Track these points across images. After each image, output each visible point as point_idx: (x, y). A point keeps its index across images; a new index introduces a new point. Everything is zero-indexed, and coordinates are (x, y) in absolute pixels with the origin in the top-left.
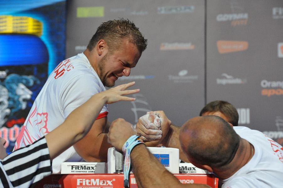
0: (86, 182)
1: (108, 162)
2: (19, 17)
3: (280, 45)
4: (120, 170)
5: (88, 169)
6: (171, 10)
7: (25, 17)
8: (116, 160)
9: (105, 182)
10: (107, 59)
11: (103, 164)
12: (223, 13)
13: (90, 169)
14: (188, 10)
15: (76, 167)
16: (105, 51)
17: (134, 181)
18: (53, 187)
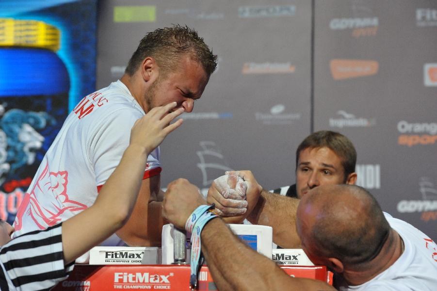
0: (128, 277)
1: (163, 247)
2: (23, 22)
3: (427, 67)
4: (180, 259)
5: (132, 257)
6: (259, 11)
7: (33, 21)
8: (175, 243)
9: (158, 278)
10: (159, 87)
11: (155, 249)
12: (340, 17)
13: (133, 257)
14: (285, 13)
15: (112, 255)
16: (154, 75)
17: (202, 276)
18: (78, 285)
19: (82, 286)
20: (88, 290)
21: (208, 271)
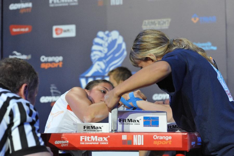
17: (124, 137)
18: (62, 143)
19: (65, 144)
20: (67, 146)
21: (127, 135)
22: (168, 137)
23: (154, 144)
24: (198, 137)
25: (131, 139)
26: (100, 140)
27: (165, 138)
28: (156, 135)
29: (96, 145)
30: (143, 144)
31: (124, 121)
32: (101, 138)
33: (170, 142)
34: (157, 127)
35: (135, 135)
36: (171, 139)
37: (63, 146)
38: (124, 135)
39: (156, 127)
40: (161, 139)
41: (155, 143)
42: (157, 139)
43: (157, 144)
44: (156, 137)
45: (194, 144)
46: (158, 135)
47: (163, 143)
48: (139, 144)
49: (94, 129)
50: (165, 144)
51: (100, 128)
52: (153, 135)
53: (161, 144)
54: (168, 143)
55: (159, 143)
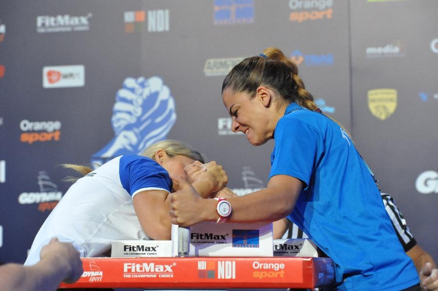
17: (202, 265)
18: (92, 275)
19: (96, 276)
20: (101, 280)
21: (207, 261)
22: (278, 265)
23: (254, 276)
24: (327, 265)
25: (213, 268)
26: (159, 270)
27: (274, 266)
28: (256, 261)
29: (152, 278)
30: (234, 277)
31: (199, 236)
32: (161, 267)
33: (282, 274)
34: (256, 247)
35: (221, 261)
36: (283, 268)
37: (93, 280)
38: (201, 261)
39: (254, 247)
40: (267, 268)
41: (256, 275)
42: (259, 268)
43: (258, 278)
44: (257, 265)
45: (323, 277)
46: (260, 262)
47: (269, 276)
48: (228, 277)
49: (143, 250)
50: (273, 276)
51: (154, 249)
52: (252, 262)
53: (267, 277)
54: (279, 275)
55: (264, 274)
